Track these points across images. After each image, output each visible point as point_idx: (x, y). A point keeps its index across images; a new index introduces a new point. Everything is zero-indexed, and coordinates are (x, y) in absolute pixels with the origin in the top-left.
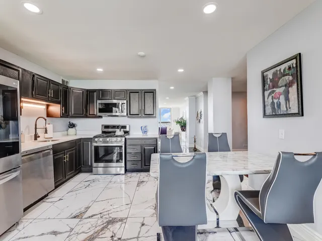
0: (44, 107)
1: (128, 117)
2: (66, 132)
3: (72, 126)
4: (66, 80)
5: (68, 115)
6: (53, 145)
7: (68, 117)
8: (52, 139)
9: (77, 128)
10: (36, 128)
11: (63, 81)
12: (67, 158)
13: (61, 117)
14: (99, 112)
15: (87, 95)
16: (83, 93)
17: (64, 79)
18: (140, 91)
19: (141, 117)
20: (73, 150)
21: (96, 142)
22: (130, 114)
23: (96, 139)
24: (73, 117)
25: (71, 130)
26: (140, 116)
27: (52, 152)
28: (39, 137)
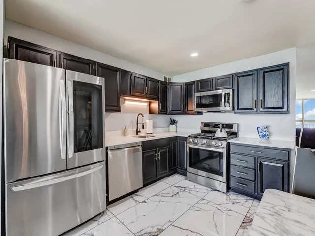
0: (146, 104)
1: (235, 112)
2: (167, 129)
3: (173, 122)
4: (168, 77)
5: (167, 112)
6: (142, 142)
7: (166, 114)
8: (151, 135)
9: (177, 125)
10: (137, 124)
11: (165, 78)
12: (158, 157)
13: (159, 113)
14: (197, 107)
15: (186, 88)
16: (181, 87)
17: (166, 76)
18: (256, 73)
19: (256, 113)
20: (166, 148)
21: (191, 143)
22: (238, 108)
23: (191, 140)
24: (171, 113)
25: (173, 127)
26: (255, 110)
27: (141, 149)
28: (140, 132)
